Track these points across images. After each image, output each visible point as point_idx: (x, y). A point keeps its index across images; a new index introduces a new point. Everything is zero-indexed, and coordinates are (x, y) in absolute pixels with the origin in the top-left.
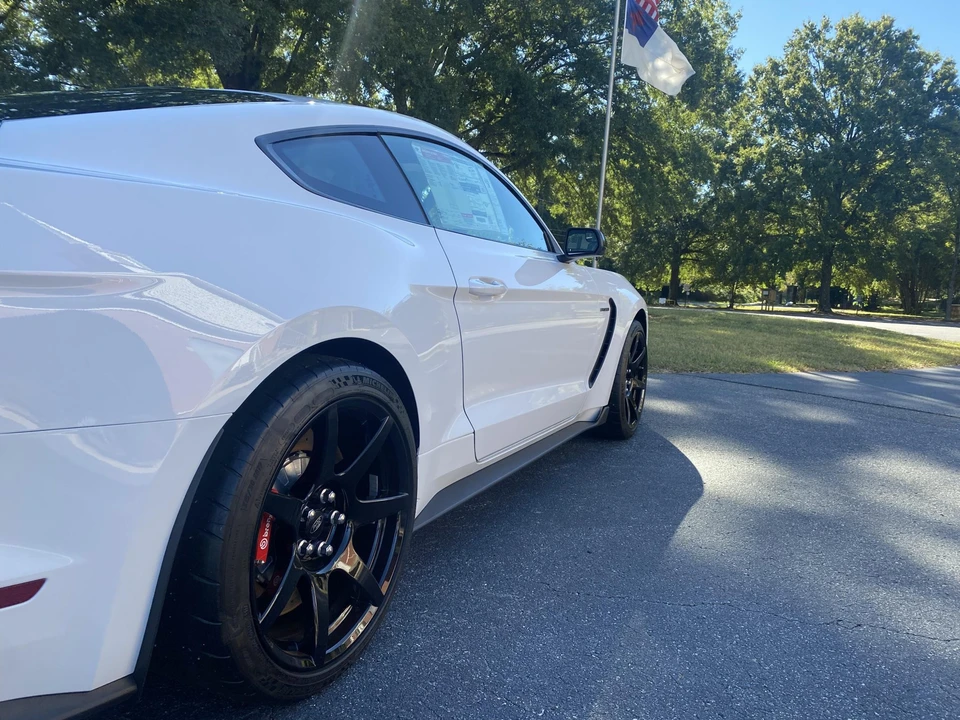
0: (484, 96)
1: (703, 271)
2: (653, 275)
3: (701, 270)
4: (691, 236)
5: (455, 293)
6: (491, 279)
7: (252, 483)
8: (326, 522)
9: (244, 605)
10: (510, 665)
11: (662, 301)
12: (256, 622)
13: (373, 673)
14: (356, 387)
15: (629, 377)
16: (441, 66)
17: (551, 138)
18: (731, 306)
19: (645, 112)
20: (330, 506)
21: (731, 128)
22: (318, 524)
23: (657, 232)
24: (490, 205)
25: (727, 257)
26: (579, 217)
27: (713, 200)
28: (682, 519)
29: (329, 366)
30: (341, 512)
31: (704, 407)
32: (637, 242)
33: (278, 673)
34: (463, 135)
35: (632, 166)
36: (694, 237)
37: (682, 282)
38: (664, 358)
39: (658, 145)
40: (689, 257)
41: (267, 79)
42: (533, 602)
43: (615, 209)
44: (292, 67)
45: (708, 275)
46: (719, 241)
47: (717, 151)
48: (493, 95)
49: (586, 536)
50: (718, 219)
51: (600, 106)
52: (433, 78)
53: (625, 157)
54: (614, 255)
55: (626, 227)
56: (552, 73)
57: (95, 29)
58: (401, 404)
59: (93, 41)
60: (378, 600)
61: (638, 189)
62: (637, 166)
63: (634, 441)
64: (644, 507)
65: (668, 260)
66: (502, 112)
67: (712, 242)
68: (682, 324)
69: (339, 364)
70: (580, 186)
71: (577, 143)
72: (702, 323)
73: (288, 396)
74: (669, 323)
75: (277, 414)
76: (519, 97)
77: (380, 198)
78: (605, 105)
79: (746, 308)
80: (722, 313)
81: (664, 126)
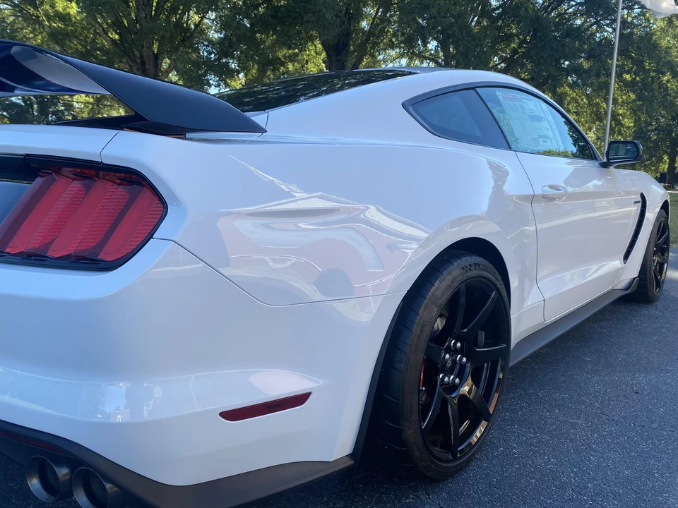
0: (509, 38)
2: (652, 164)
5: (532, 198)
6: (556, 186)
7: (419, 336)
8: (454, 362)
9: (415, 416)
10: (589, 474)
12: (421, 427)
13: (487, 467)
14: (476, 272)
15: (655, 253)
16: (476, 19)
17: (564, 63)
19: (647, 34)
20: (456, 351)
22: (449, 364)
23: (656, 129)
24: (550, 130)
26: (587, 123)
29: (459, 257)
30: (463, 356)
33: (432, 462)
34: (495, 69)
35: (633, 79)
39: (658, 59)
41: (354, 45)
42: (597, 427)
43: (619, 115)
44: (371, 33)
48: (517, 36)
49: (632, 380)
51: (606, 34)
52: (471, 30)
53: (628, 72)
55: (629, 127)
56: (565, 13)
57: (248, 25)
58: (502, 283)
59: (249, 34)
60: (487, 417)
61: (639, 98)
62: (638, 78)
63: (659, 304)
65: (665, 152)
66: (525, 48)
69: (464, 255)
70: (588, 99)
71: (586, 65)
73: (436, 279)
75: (431, 291)
76: (539, 35)
77: (479, 134)
78: (610, 33)
81: (664, 43)
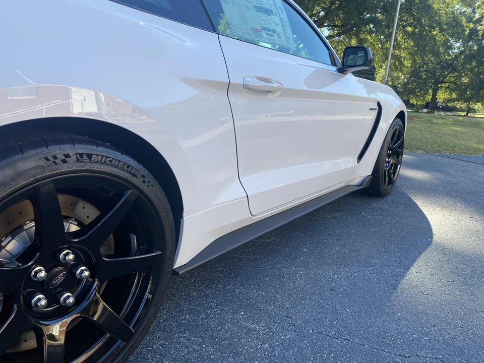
1: (452, 94)
2: (421, 95)
3: (450, 94)
4: (446, 73)
5: (228, 87)
11: (425, 110)
17: (366, 15)
18: (467, 115)
21: (478, 8)
22: (59, 280)
23: (426, 71)
25: (467, 86)
27: (462, 52)
28: (412, 265)
31: (442, 176)
32: (413, 76)
35: (414, 31)
36: (449, 74)
37: (438, 100)
38: (420, 144)
39: (431, 18)
40: (444, 85)
43: (401, 57)
45: (454, 96)
46: (463, 77)
47: (468, 22)
49: (335, 274)
50: (464, 63)
53: (410, 25)
54: (399, 84)
55: (407, 67)
61: (416, 45)
62: (417, 30)
64: (385, 252)
65: (430, 87)
67: (459, 77)
68: (435, 124)
70: (381, 44)
71: (381, 18)
72: (447, 123)
74: (426, 123)
79: (476, 116)
80: (461, 118)
81: (436, 6)
